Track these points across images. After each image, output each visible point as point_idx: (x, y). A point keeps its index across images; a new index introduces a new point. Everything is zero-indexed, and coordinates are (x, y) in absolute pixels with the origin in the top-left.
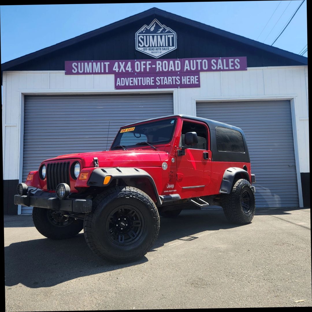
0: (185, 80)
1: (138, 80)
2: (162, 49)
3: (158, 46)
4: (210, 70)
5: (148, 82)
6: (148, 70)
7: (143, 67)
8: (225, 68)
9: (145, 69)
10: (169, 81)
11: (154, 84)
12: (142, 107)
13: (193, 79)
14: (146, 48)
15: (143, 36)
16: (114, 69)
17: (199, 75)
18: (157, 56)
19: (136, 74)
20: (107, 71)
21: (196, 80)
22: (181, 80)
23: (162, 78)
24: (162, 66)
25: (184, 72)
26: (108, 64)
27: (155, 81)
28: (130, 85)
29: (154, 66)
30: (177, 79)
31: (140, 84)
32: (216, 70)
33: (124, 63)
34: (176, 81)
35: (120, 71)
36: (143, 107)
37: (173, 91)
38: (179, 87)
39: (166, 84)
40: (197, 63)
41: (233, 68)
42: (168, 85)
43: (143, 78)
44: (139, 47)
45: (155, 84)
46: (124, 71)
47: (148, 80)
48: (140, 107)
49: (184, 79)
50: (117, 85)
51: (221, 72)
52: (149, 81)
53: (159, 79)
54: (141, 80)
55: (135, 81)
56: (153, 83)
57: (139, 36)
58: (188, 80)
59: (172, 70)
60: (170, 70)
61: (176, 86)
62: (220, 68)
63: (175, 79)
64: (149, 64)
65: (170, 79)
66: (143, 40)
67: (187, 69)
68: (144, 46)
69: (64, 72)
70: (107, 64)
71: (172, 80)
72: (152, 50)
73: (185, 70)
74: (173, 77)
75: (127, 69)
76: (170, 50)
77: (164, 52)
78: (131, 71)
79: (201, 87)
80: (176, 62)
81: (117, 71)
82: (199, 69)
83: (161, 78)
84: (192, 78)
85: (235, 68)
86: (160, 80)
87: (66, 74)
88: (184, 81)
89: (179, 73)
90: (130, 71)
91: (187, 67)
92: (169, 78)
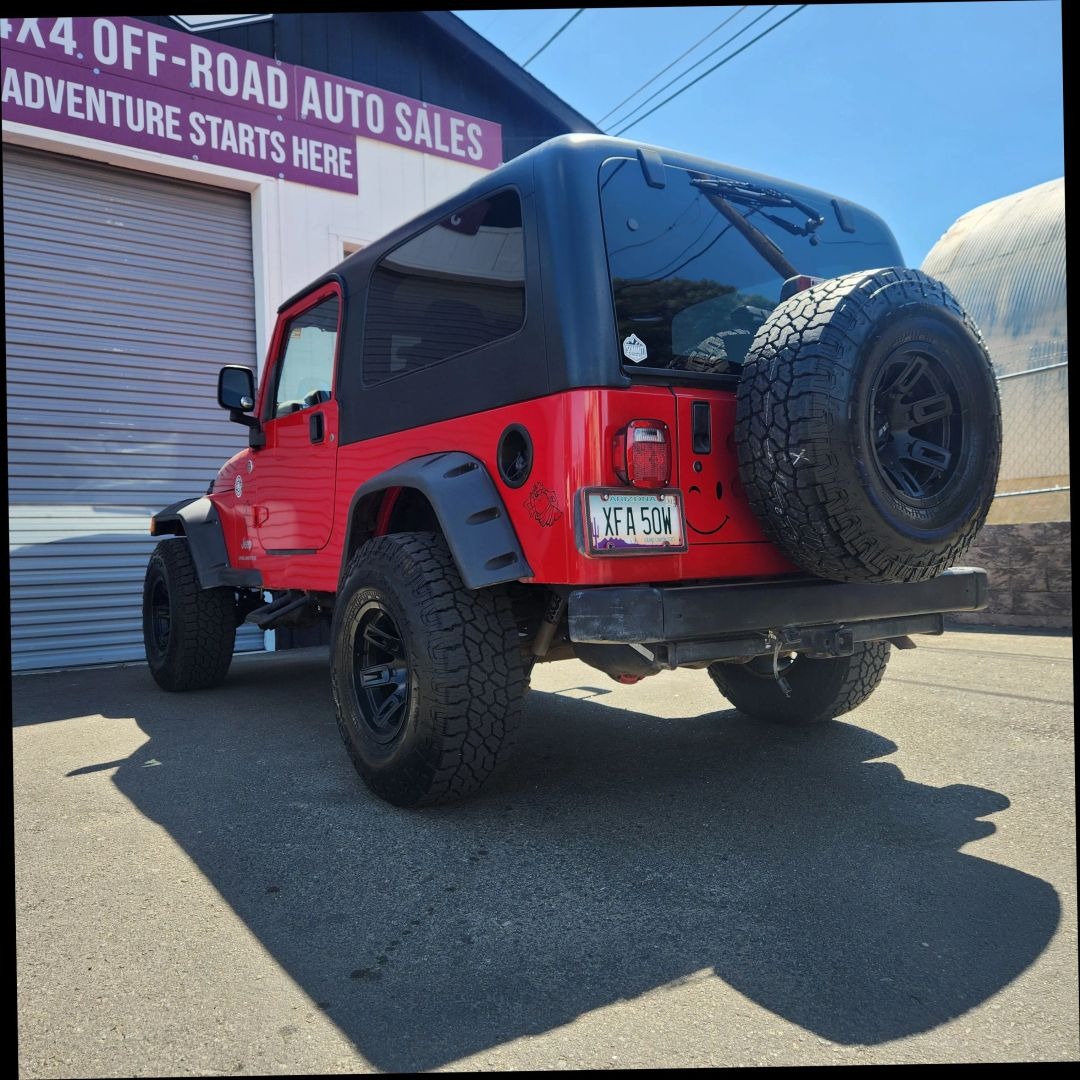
0: (304, 152)
4: (389, 137)
5: (155, 124)
6: (153, 71)
7: (130, 50)
8: (440, 147)
9: (141, 61)
10: (243, 139)
11: (178, 138)
12: (117, 224)
13: (334, 159)
17: (353, 147)
18: (191, 23)
19: (96, 71)
21: (345, 162)
22: (288, 147)
23: (214, 121)
24: (214, 70)
25: (301, 121)
27: (184, 128)
28: (72, 112)
29: (178, 61)
30: (274, 142)
31: (117, 123)
32: (410, 145)
34: (270, 148)
35: (20, 39)
36: (121, 224)
37: (258, 186)
38: (281, 175)
39: (229, 148)
40: (347, 99)
41: (462, 153)
42: (239, 154)
43: (129, 100)
45: (186, 139)
46: (40, 43)
47: (155, 112)
48: (109, 222)
49: (300, 147)
50: (4, 99)
51: (427, 156)
52: (158, 118)
53: (202, 121)
54: (122, 104)
55: (96, 103)
56: (176, 130)
58: (315, 156)
59: (253, 97)
60: (246, 97)
61: (268, 168)
62: (423, 142)
63: (268, 138)
64: (160, 48)
65: (246, 134)
67: (311, 113)
71: (256, 141)
73: (305, 112)
74: (257, 129)
75: (54, 38)
78: (75, 51)
79: (359, 192)
80: (272, 71)
81: (5, 35)
82: (356, 123)
83: (209, 118)
84: (331, 153)
85: (467, 153)
86: (206, 127)
88: (301, 157)
89: (280, 118)
90: (69, 51)
91: (309, 106)
92: (242, 126)
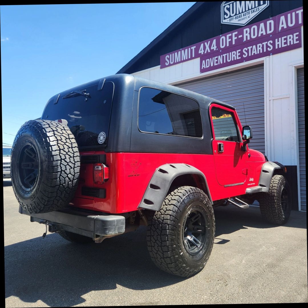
0: (280, 43)
1: (223, 57)
2: (250, 12)
3: (246, 11)
5: (234, 57)
6: (234, 43)
7: (228, 40)
9: (231, 42)
10: (258, 49)
11: (240, 58)
12: (230, 87)
13: (292, 39)
14: (232, 17)
15: (229, 5)
16: (200, 52)
17: (300, 31)
18: (244, 23)
19: (221, 51)
20: (193, 56)
22: (274, 44)
23: (250, 48)
24: (250, 34)
25: (279, 33)
26: (195, 48)
27: (242, 54)
28: (215, 65)
29: (240, 36)
30: (269, 45)
31: (225, 62)
33: (209, 42)
34: (267, 46)
35: (206, 52)
36: (231, 86)
38: (271, 54)
39: (254, 54)
40: (297, 15)
42: (257, 54)
44: (225, 19)
45: (242, 57)
46: (209, 51)
47: (234, 54)
48: (228, 87)
49: (278, 41)
50: (202, 68)
53: (247, 50)
54: (226, 56)
55: (220, 58)
56: (239, 56)
57: (224, 7)
58: (284, 42)
59: (262, 34)
60: (260, 35)
61: (267, 54)
63: (267, 44)
64: (236, 36)
65: (260, 46)
66: (228, 9)
67: (282, 28)
68: (230, 16)
69: (159, 66)
70: (193, 48)
71: (263, 48)
72: (239, 17)
73: (280, 29)
74: (263, 43)
75: (212, 48)
76: (260, 10)
77: (252, 15)
78: (216, 49)
80: (268, 22)
81: (202, 53)
82: (300, 22)
84: (290, 38)
87: (161, 68)
88: (278, 45)
89: (271, 36)
90: (215, 50)
92: (258, 45)
